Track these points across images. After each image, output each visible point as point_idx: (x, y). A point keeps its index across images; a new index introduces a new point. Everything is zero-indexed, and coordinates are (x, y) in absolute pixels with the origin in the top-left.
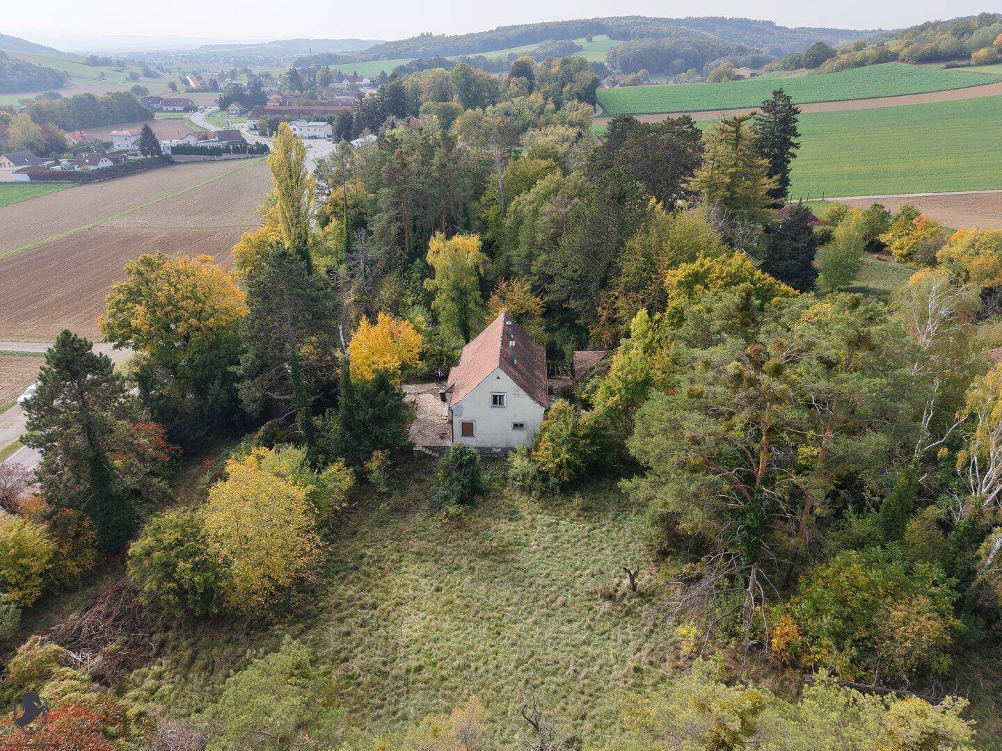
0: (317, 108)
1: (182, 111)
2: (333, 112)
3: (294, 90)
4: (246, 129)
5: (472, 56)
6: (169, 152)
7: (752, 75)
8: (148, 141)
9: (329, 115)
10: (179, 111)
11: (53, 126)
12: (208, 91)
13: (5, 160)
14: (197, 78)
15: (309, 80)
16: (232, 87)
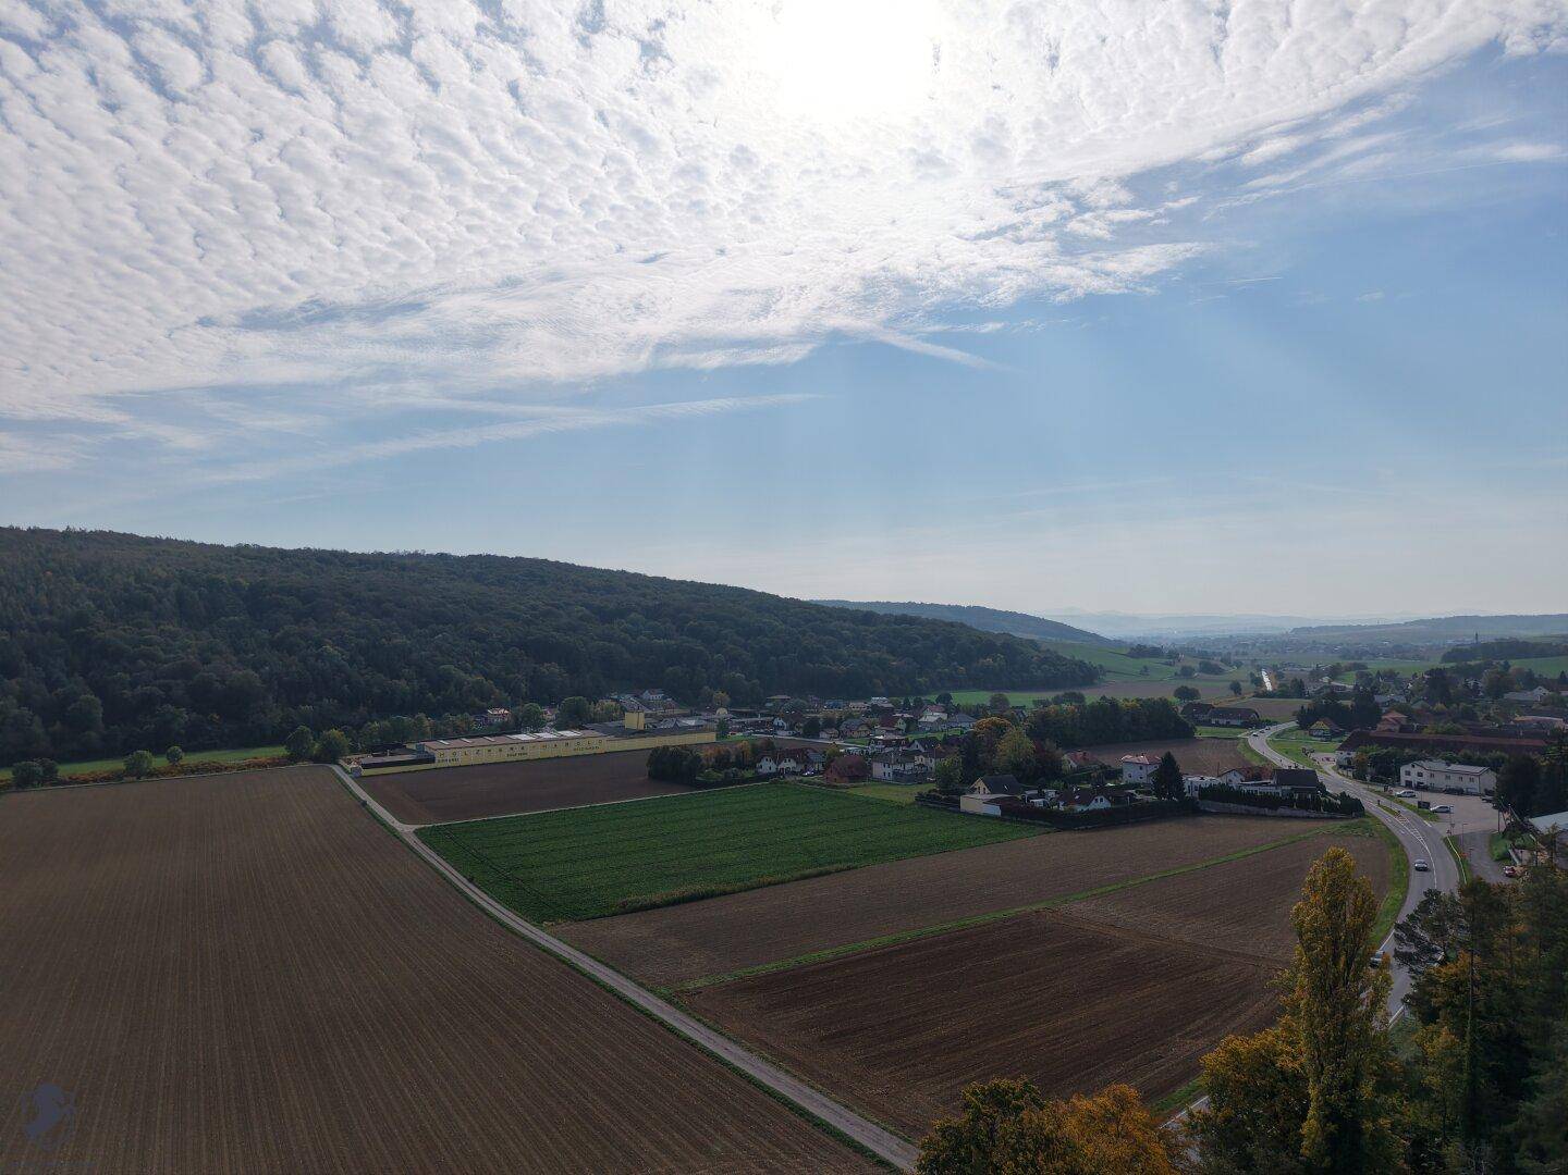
0: (1471, 739)
1: (1237, 726)
2: (1502, 748)
3: (1433, 703)
4: (1331, 772)
6: (1196, 794)
8: (1168, 775)
9: (1494, 754)
10: (1233, 726)
11: (1049, 744)
12: (1288, 697)
13: (980, 784)
14: (1277, 674)
15: (1466, 685)
16: (1325, 691)
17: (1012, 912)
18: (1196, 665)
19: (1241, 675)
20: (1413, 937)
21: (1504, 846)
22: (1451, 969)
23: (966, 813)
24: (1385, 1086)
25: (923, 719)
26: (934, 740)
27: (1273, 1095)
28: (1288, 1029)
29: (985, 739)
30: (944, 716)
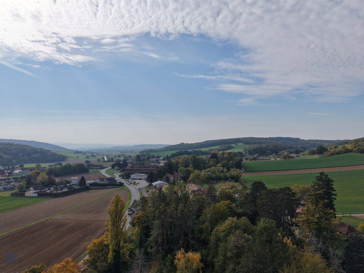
0: (143, 169)
1: (99, 169)
2: (148, 170)
3: (137, 162)
4: (118, 177)
5: (197, 150)
6: (89, 185)
7: (297, 156)
8: (83, 181)
9: (147, 171)
10: (98, 169)
11: (52, 176)
12: (110, 162)
13: (31, 188)
14: (108, 157)
15: (143, 158)
16: (117, 160)
17: (40, 221)
18: (90, 155)
19: (100, 157)
20: (132, 210)
21: (148, 189)
22: (138, 215)
23: (27, 197)
24: (125, 242)
25: (14, 172)
26: (18, 178)
27: (103, 250)
28: (107, 235)
29: (34, 176)
30: (21, 171)
